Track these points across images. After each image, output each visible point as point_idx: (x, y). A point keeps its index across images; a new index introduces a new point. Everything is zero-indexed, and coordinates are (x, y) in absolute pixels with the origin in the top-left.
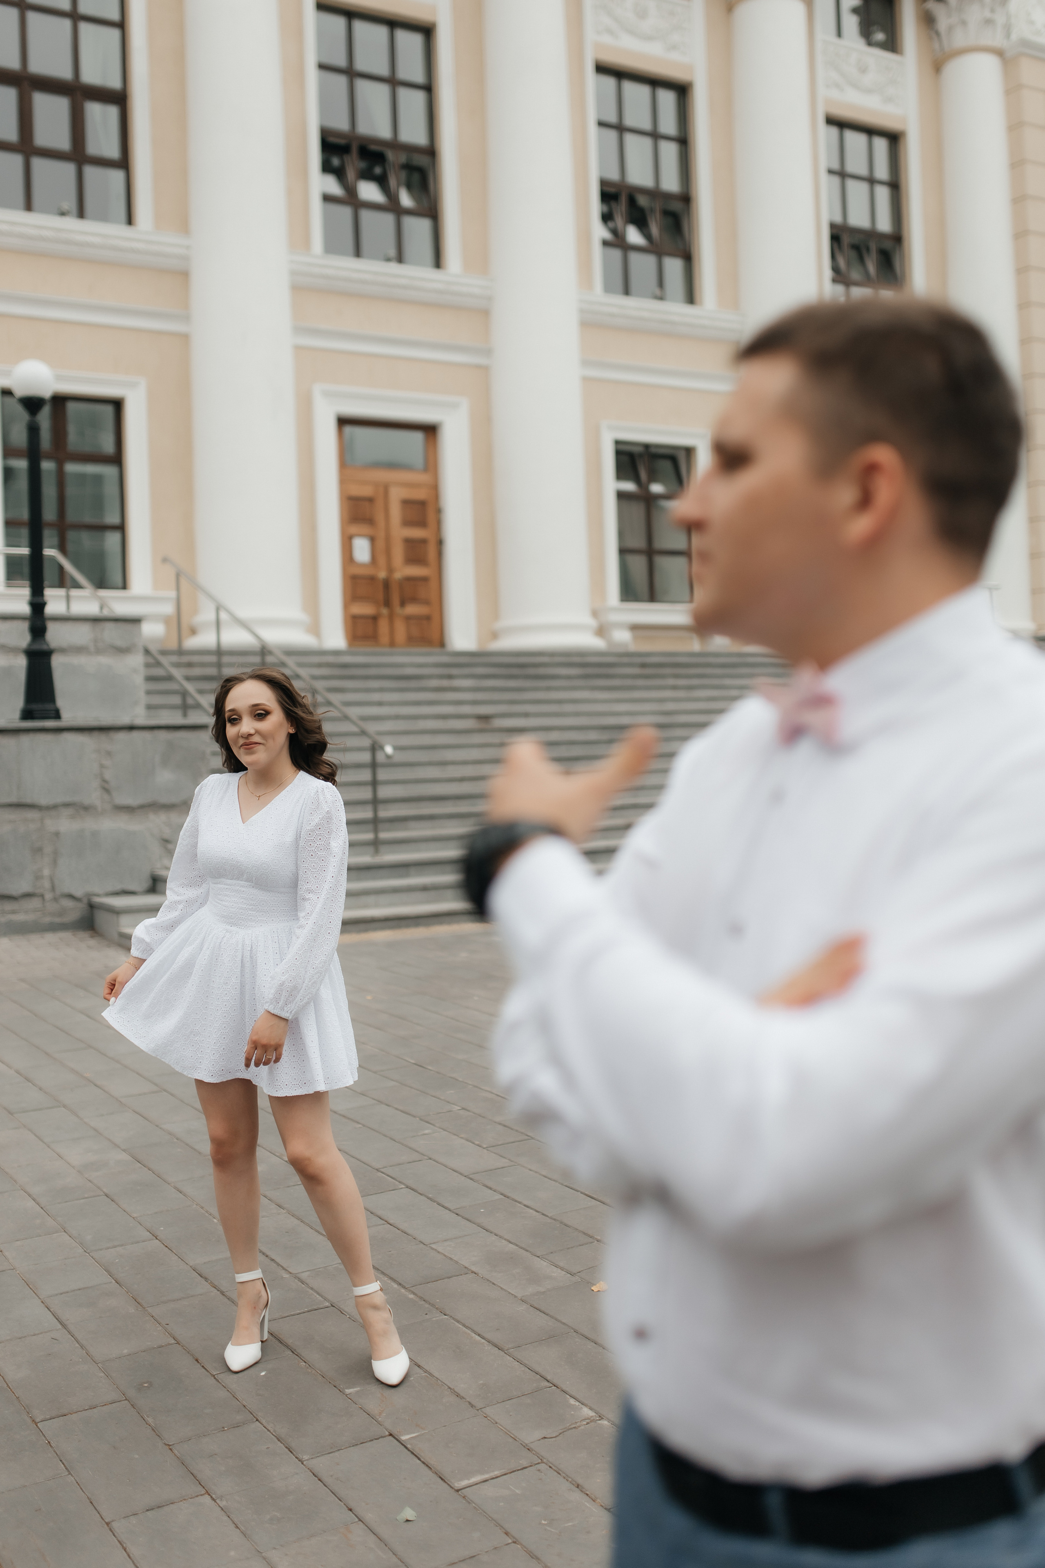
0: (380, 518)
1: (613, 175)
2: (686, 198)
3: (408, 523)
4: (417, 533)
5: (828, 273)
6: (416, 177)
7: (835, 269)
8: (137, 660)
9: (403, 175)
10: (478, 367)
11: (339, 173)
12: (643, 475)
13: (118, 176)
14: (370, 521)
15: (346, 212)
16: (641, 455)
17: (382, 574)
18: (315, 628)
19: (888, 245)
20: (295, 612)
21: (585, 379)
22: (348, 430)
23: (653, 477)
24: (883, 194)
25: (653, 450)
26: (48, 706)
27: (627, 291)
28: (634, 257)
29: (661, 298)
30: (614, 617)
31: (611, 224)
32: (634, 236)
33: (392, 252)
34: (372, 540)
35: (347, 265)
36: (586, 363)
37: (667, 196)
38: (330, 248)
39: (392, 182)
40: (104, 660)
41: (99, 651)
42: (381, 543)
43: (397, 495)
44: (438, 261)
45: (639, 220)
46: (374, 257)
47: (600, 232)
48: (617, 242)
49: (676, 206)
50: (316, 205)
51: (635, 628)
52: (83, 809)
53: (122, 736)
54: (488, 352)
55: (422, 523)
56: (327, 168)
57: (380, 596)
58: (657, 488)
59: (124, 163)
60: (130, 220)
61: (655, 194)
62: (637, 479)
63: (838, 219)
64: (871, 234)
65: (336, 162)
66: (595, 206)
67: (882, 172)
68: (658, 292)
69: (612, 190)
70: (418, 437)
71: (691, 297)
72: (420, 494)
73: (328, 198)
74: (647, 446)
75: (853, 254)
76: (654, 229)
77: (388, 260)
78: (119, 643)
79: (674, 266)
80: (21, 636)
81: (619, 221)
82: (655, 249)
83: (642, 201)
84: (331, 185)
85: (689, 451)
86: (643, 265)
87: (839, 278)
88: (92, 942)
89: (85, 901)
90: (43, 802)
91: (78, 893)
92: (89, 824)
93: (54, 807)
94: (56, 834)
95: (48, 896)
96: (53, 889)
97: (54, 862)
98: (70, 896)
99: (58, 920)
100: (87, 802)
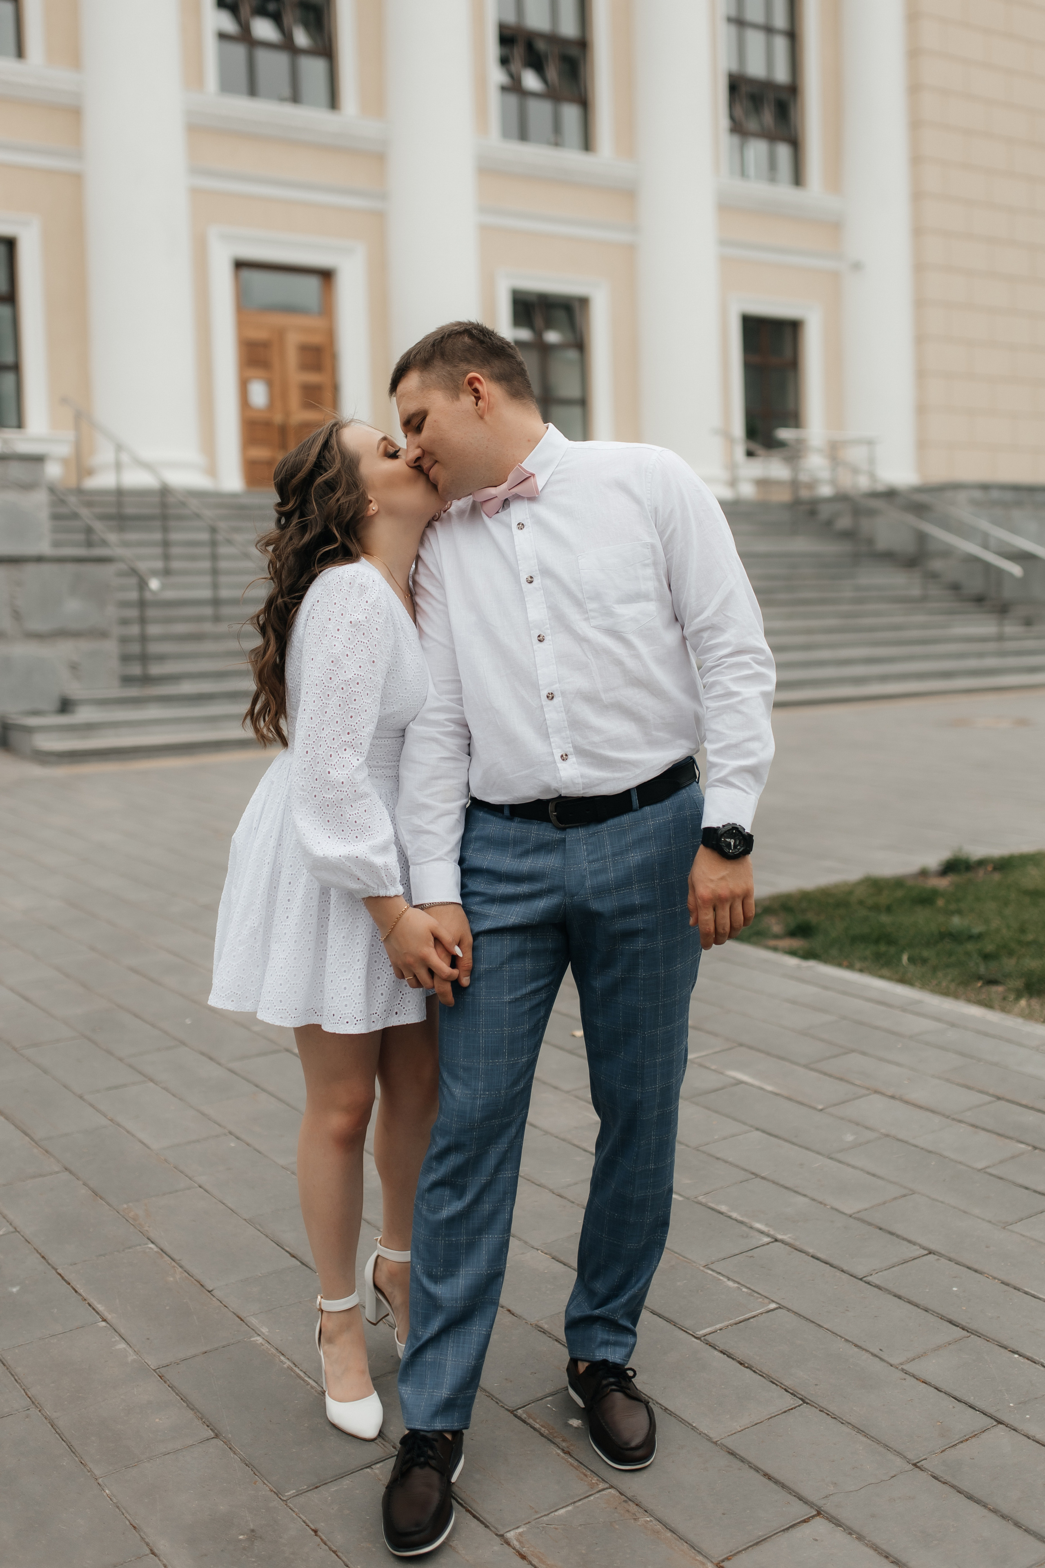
0: (276, 361)
1: (511, 18)
2: (583, 44)
3: (304, 368)
4: (313, 378)
5: (724, 122)
6: (311, 14)
7: (732, 117)
8: (40, 497)
9: (298, 12)
10: (374, 211)
11: (233, 9)
12: (538, 323)
13: (6, 10)
14: (266, 364)
15: (239, 51)
16: (536, 305)
17: (278, 418)
18: (212, 470)
19: (784, 96)
20: (192, 454)
21: (482, 227)
22: (245, 273)
23: (550, 325)
24: (781, 44)
25: (549, 300)
27: (524, 137)
28: (531, 103)
29: (558, 145)
31: (509, 68)
32: (531, 81)
33: (286, 91)
34: (270, 384)
35: (243, 104)
36: (482, 210)
37: (565, 41)
38: (226, 86)
39: (288, 20)
42: (278, 388)
43: (293, 340)
44: (333, 103)
45: (537, 64)
46: (269, 97)
47: (497, 76)
48: (514, 87)
49: (574, 52)
50: (210, 44)
54: (384, 197)
55: (318, 368)
57: (278, 440)
58: (552, 337)
60: (20, 53)
61: (553, 39)
62: (532, 328)
63: (736, 68)
64: (768, 85)
66: (492, 49)
67: (780, 21)
68: (554, 138)
69: (511, 34)
70: (313, 281)
71: (587, 145)
72: (316, 339)
73: (223, 36)
74: (542, 296)
75: (750, 104)
76: (552, 74)
77: (285, 100)
78: (23, 480)
79: (571, 113)
81: (516, 65)
82: (553, 95)
83: (541, 46)
84: (226, 22)
85: (584, 302)
86: (539, 111)
87: (737, 128)
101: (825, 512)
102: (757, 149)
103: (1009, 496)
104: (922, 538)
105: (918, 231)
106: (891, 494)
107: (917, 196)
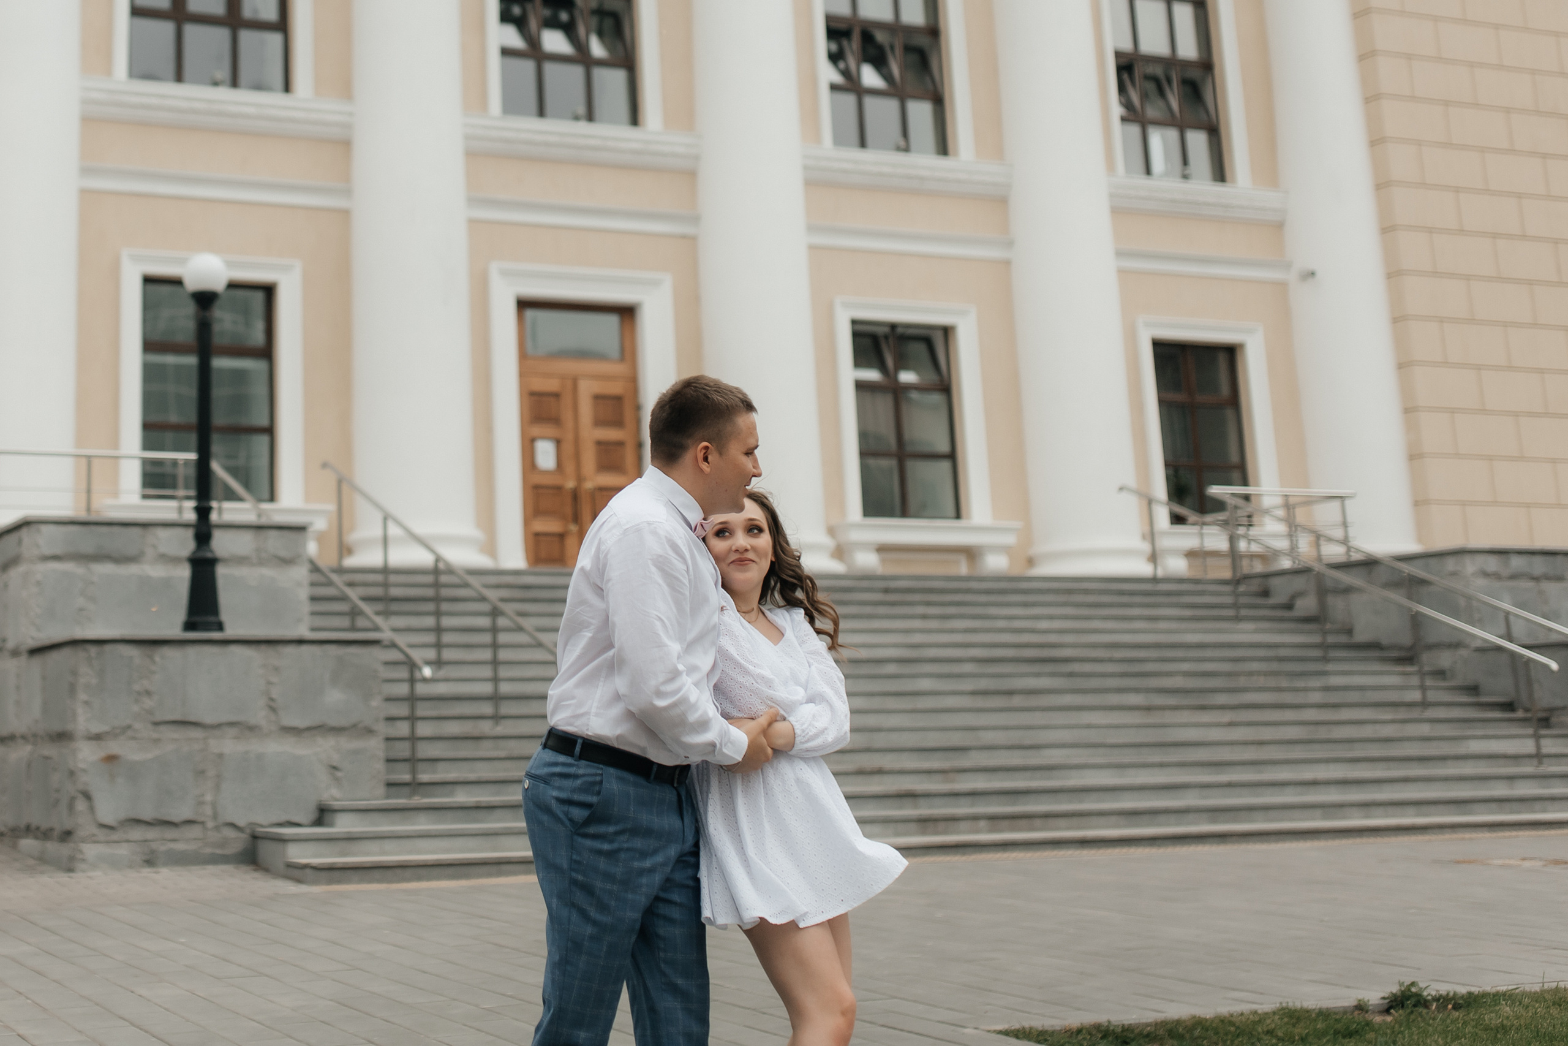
0: (567, 416)
1: (843, 10)
2: (933, 32)
3: (600, 422)
4: (611, 434)
5: (1116, 111)
6: (608, 23)
7: (1128, 105)
8: (300, 573)
9: (594, 21)
10: (684, 237)
11: (520, 23)
12: (890, 362)
13: (274, 40)
14: (555, 420)
15: (528, 67)
16: (886, 337)
17: (570, 484)
18: (490, 547)
19: (1195, 74)
20: (469, 529)
21: (812, 248)
22: (530, 314)
23: (902, 363)
24: (1183, 12)
25: (900, 330)
26: (212, 619)
27: (863, 143)
28: (870, 102)
29: (907, 149)
30: (855, 536)
31: (842, 65)
32: (870, 77)
33: (581, 110)
34: (558, 442)
35: (530, 126)
36: (811, 229)
37: (910, 30)
38: (510, 107)
39: (581, 30)
40: (267, 572)
41: (261, 563)
42: (568, 448)
43: (587, 389)
44: (635, 118)
45: (878, 59)
46: (560, 116)
47: (829, 74)
48: (851, 85)
49: (922, 41)
50: (494, 59)
51: (883, 549)
52: (250, 729)
53: (290, 650)
54: (695, 220)
55: (617, 422)
56: (506, 17)
57: (568, 510)
58: (907, 377)
59: (282, 25)
60: (287, 87)
61: (895, 28)
62: (882, 367)
63: (1127, 46)
64: (1171, 62)
65: (516, 10)
66: (822, 47)
68: (902, 143)
69: (842, 26)
70: (612, 321)
71: (943, 147)
72: (615, 388)
73: (507, 53)
74: (893, 326)
75: (1149, 87)
76: (895, 69)
77: (576, 118)
78: (283, 553)
79: (921, 112)
80: (185, 544)
81: (852, 62)
82: (896, 91)
83: (880, 37)
84: (512, 37)
85: (947, 332)
86: (882, 111)
87: (1132, 115)
88: (257, 875)
89: (248, 831)
90: (208, 720)
91: (241, 823)
92: (255, 746)
93: (218, 726)
94: (221, 756)
95: (210, 824)
96: (215, 816)
97: (217, 787)
98: (233, 825)
99: (219, 851)
100: (253, 721)
101: (1281, 590)
102: (1164, 139)
104: (1417, 621)
105: (1388, 230)
106: (1370, 564)
107: (1382, 185)
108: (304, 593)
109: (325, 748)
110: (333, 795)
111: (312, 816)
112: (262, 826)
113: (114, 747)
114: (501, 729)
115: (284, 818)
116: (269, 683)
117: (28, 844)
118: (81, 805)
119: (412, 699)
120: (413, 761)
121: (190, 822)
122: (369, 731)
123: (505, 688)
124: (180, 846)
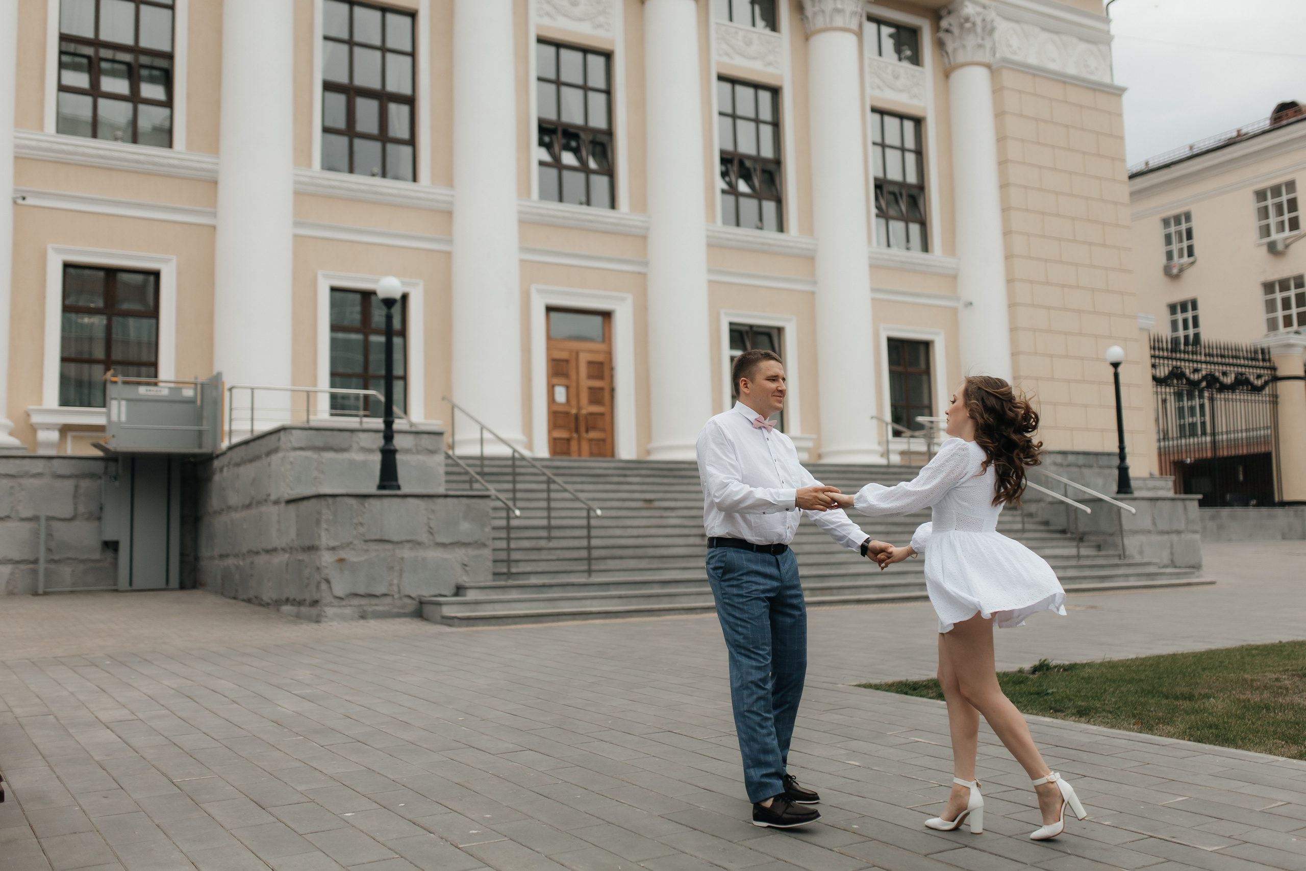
0: (573, 373)
1: (729, 147)
2: (778, 162)
3: (590, 377)
4: (597, 383)
5: (874, 211)
6: (598, 149)
7: (879, 208)
8: (440, 458)
9: (590, 147)
10: (639, 273)
11: (548, 146)
12: (749, 346)
13: (407, 150)
14: (566, 375)
15: (554, 172)
16: (747, 332)
17: (574, 411)
19: (914, 192)
20: (519, 434)
21: (710, 282)
22: (553, 315)
24: (911, 158)
25: (755, 329)
26: (394, 483)
27: (738, 224)
28: (742, 200)
29: (761, 228)
31: (727, 179)
32: (743, 186)
33: (584, 199)
34: (567, 388)
35: (554, 207)
36: (710, 271)
37: (765, 161)
38: (543, 196)
39: (584, 153)
40: (421, 458)
41: (418, 452)
42: (573, 390)
43: (584, 358)
44: (613, 205)
45: (747, 176)
46: (571, 202)
47: (721, 184)
48: (732, 190)
49: (771, 167)
50: (535, 167)
52: (417, 544)
53: (441, 501)
54: (646, 264)
55: (600, 377)
56: (541, 143)
57: (573, 426)
59: (412, 142)
60: (415, 179)
61: (757, 159)
63: (880, 175)
64: (903, 185)
65: (547, 139)
66: (717, 167)
67: (910, 143)
68: (759, 224)
69: (729, 157)
70: (598, 320)
71: (781, 228)
72: (600, 358)
73: (542, 164)
74: (751, 326)
75: (891, 197)
76: (756, 182)
77: (581, 204)
78: (431, 447)
79: (769, 207)
80: (380, 441)
81: (733, 177)
82: (756, 195)
83: (748, 164)
84: (544, 155)
85: (780, 330)
86: (749, 206)
87: (882, 214)
88: (425, 623)
89: (417, 600)
90: (395, 539)
91: (414, 595)
92: (421, 553)
93: (401, 542)
94: (402, 559)
95: (396, 596)
96: (399, 592)
97: (401, 576)
98: (409, 597)
99: (401, 611)
100: (420, 540)
102: (897, 227)
103: (1081, 460)
105: (1010, 281)
107: (1009, 257)
108: (442, 470)
109: (460, 554)
110: (464, 579)
111: (453, 591)
112: (425, 597)
113: (343, 554)
114: (553, 544)
115: (437, 592)
116: (429, 519)
117: (286, 608)
118: (324, 586)
119: (508, 528)
120: (509, 562)
121: (385, 595)
122: (484, 545)
123: (554, 522)
124: (380, 608)
